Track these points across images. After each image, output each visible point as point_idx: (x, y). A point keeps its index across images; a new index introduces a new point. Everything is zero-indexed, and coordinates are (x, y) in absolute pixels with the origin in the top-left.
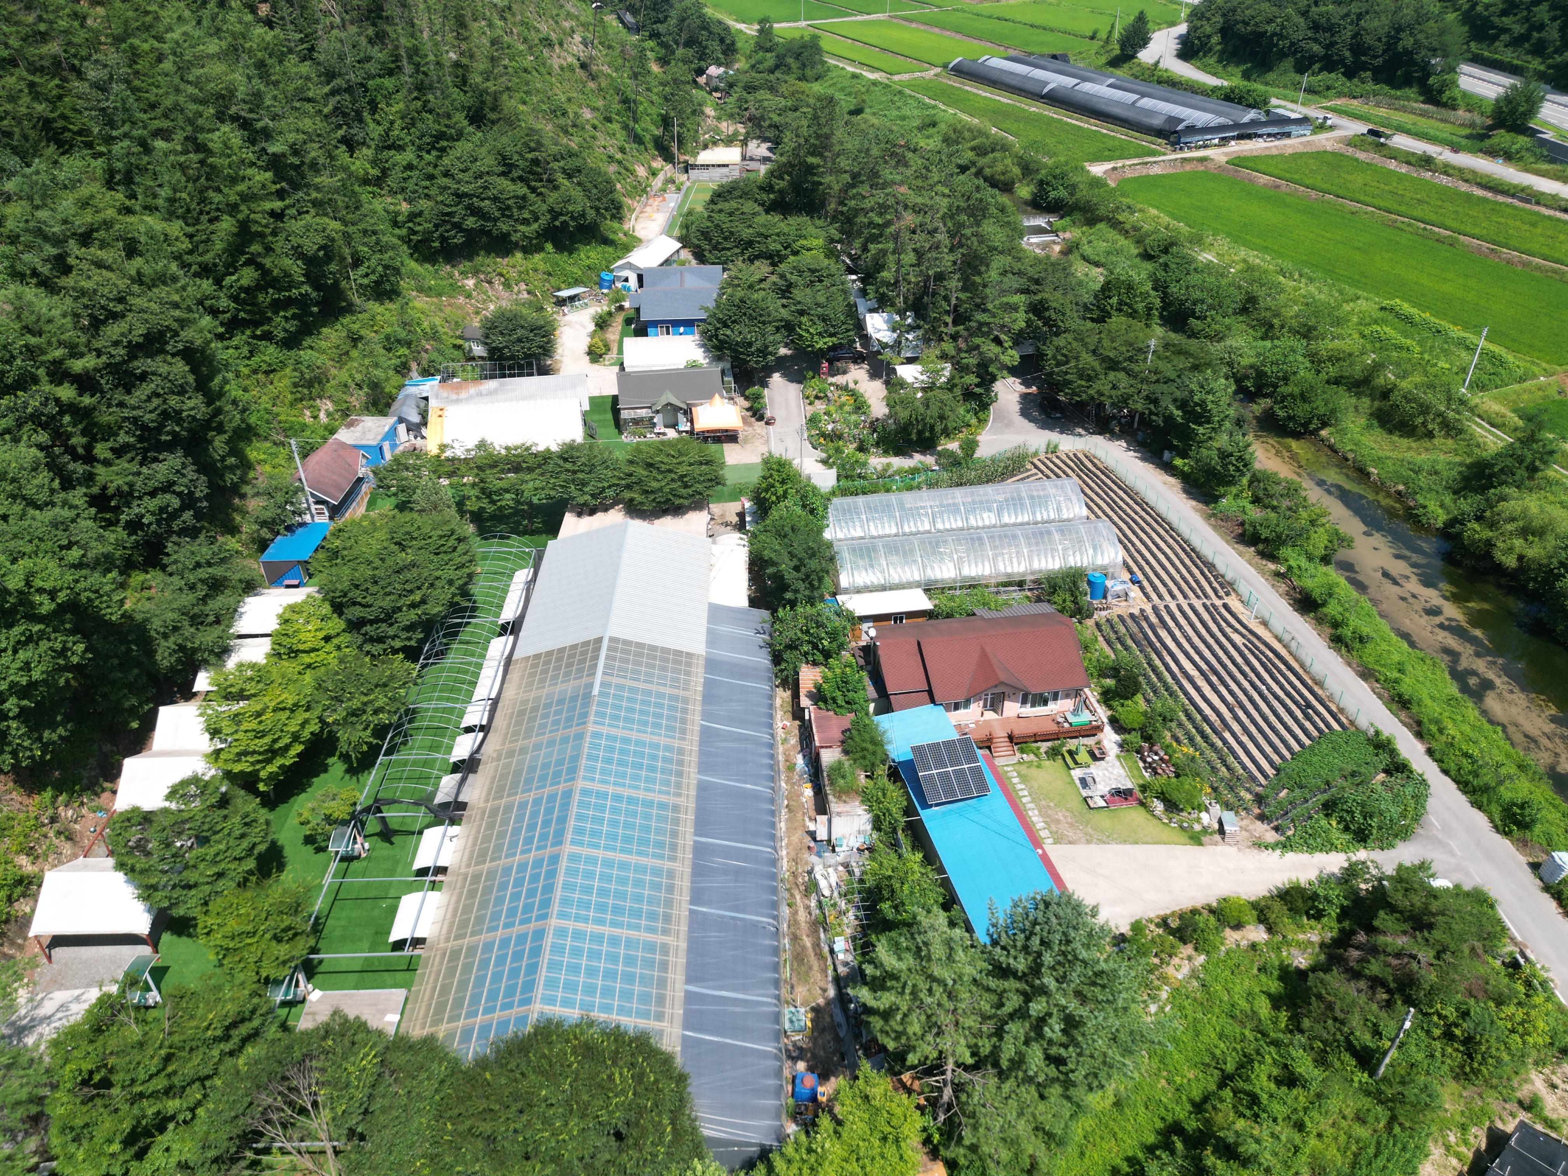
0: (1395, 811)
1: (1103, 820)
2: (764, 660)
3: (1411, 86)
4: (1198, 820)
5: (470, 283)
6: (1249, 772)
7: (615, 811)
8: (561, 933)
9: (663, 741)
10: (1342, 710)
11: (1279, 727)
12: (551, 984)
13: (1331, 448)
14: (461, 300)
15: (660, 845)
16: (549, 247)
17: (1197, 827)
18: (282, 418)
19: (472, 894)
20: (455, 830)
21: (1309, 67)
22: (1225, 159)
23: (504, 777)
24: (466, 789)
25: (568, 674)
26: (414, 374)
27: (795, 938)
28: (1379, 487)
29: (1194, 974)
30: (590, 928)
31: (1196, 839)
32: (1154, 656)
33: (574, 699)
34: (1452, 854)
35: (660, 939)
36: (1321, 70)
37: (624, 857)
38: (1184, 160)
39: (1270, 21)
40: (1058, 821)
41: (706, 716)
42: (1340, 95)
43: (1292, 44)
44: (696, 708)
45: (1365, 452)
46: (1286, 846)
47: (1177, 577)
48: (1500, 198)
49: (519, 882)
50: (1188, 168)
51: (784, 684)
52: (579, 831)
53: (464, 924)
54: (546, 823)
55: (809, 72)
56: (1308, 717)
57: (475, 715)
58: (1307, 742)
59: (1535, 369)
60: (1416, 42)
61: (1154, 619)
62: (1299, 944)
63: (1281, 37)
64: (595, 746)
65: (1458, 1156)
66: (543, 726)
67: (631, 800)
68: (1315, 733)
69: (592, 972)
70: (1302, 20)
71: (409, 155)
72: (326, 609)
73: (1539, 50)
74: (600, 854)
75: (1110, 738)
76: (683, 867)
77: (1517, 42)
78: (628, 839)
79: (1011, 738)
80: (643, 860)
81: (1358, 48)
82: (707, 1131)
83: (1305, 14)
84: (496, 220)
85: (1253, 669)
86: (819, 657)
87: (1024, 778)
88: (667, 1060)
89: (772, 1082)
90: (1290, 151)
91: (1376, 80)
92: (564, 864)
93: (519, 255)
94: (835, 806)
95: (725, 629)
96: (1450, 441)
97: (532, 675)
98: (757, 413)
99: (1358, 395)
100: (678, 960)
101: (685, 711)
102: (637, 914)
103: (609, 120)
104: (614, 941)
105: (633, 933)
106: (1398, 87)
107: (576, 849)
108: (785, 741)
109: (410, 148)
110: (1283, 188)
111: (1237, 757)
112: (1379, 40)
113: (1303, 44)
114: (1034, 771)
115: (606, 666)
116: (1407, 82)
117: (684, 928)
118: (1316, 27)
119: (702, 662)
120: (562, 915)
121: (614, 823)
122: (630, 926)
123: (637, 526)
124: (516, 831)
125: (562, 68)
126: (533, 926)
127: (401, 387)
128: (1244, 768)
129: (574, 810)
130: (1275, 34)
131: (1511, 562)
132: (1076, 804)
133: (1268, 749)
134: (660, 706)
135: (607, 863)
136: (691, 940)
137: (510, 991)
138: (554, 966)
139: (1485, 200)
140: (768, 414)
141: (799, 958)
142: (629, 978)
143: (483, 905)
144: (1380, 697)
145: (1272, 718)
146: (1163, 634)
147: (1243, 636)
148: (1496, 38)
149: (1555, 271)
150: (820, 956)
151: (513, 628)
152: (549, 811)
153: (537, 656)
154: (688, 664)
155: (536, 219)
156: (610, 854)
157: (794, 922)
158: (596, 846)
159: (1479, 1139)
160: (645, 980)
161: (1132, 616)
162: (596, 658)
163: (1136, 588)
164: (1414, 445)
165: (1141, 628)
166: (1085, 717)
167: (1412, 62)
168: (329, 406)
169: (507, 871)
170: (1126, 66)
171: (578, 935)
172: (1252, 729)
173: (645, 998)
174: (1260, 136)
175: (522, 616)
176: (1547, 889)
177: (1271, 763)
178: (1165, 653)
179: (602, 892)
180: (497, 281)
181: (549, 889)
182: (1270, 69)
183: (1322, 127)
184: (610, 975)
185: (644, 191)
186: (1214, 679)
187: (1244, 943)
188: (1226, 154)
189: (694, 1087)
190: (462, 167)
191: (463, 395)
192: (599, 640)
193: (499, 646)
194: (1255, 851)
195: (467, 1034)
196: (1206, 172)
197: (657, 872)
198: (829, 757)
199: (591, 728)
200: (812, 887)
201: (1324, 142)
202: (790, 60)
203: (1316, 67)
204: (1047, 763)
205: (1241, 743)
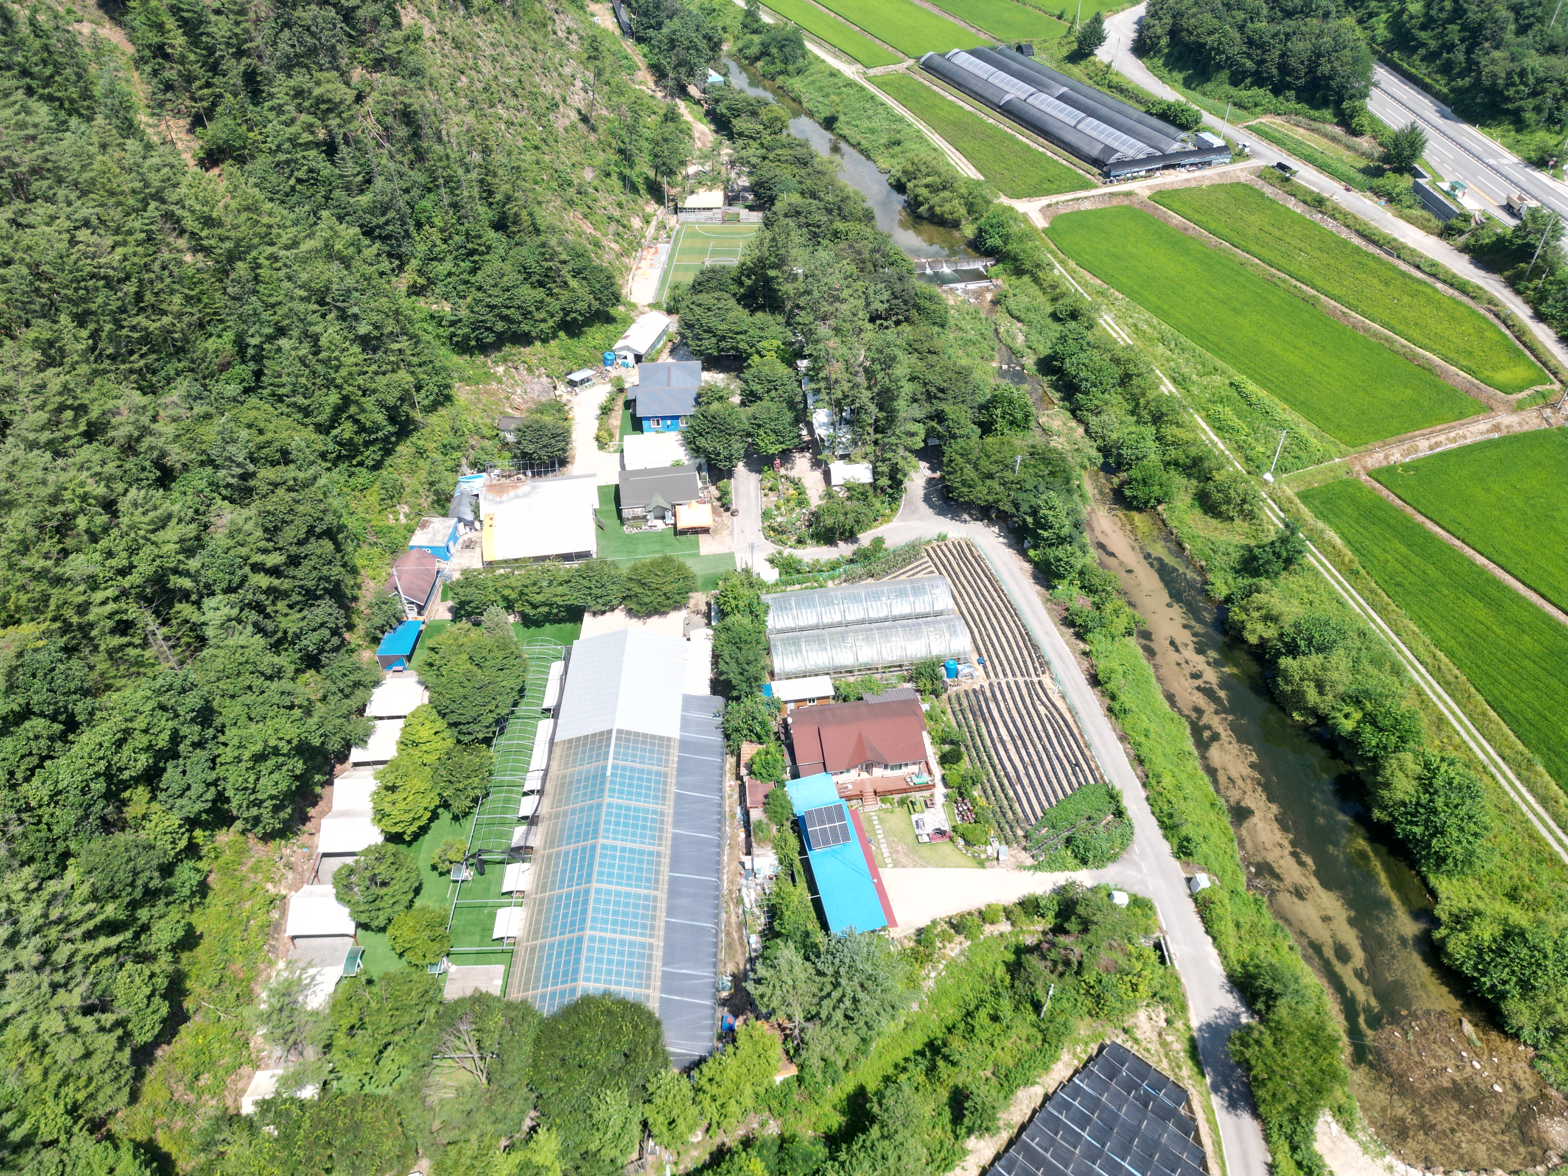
0: (1105, 846)
1: (925, 851)
2: (717, 738)
3: (1327, 107)
4: (985, 851)
5: (501, 369)
6: (1026, 816)
7: (622, 858)
8: (592, 939)
9: (651, 806)
10: (1097, 767)
11: (1054, 780)
12: (588, 970)
13: (1163, 521)
14: (494, 385)
15: (649, 880)
16: (562, 334)
17: (983, 856)
18: (374, 523)
19: (540, 912)
20: (526, 865)
21: (1243, 80)
22: (1148, 193)
23: (554, 832)
24: (531, 837)
25: (590, 757)
26: (465, 469)
27: (728, 934)
28: (1189, 561)
29: (962, 952)
30: (609, 935)
31: (981, 864)
32: (982, 724)
33: (595, 777)
34: (1141, 871)
35: (648, 940)
36: (1252, 84)
37: (627, 889)
38: (1112, 194)
39: (1210, 33)
40: (897, 852)
41: (680, 785)
42: (1267, 112)
43: (1228, 58)
44: (673, 780)
45: (1185, 529)
46: (1036, 868)
47: (1011, 657)
48: (1372, 249)
49: (567, 906)
50: (1115, 202)
51: (732, 753)
52: (601, 874)
53: (536, 931)
54: (581, 868)
55: (791, 68)
56: (1075, 774)
57: (532, 782)
58: (1069, 792)
59: (1333, 450)
60: (1333, 68)
61: (988, 694)
62: (1029, 932)
63: (1219, 52)
64: (609, 814)
65: (1079, 1059)
66: (576, 797)
67: (632, 851)
68: (1076, 785)
69: (610, 962)
70: (1238, 35)
71: (447, 266)
72: (434, 715)
73: (1447, 69)
74: (614, 888)
75: (940, 791)
76: (662, 895)
77: (1430, 57)
78: (629, 878)
79: (875, 793)
80: (639, 891)
81: (1284, 68)
82: (671, 1049)
83: (1241, 28)
84: (520, 323)
85: (1048, 736)
86: (754, 738)
87: (881, 821)
88: (650, 1015)
89: (709, 1022)
90: (1207, 183)
91: (1299, 100)
92: (592, 896)
93: (538, 344)
94: (756, 850)
95: (694, 715)
96: (1246, 525)
97: (568, 756)
98: (724, 504)
99: (1189, 476)
100: (658, 953)
101: (665, 783)
102: (635, 925)
103: (608, 175)
104: (622, 943)
105: (633, 938)
106: (1316, 108)
107: (599, 885)
108: (731, 796)
109: (449, 258)
110: (1190, 232)
111: (1021, 805)
112: (1302, 63)
113: (1238, 58)
114: (888, 816)
115: (615, 753)
116: (1324, 103)
117: (662, 933)
118: (1250, 42)
119: (677, 745)
120: (593, 928)
121: (621, 867)
122: (631, 934)
123: (635, 624)
124: (564, 872)
125: (566, 130)
126: (576, 934)
127: (456, 484)
128: (1024, 811)
129: (597, 859)
130: (1212, 49)
131: (1253, 639)
132: (911, 839)
133: (1042, 797)
134: (649, 780)
135: (618, 894)
136: (667, 939)
137: (565, 974)
138: (589, 959)
139: (1357, 250)
140: (733, 507)
141: (730, 946)
142: (631, 965)
143: (547, 919)
144: (1128, 755)
145: (1051, 774)
146: (993, 706)
147: (1046, 708)
148: (1413, 50)
149: (1387, 339)
150: (742, 944)
151: (553, 713)
152: (583, 859)
153: (570, 741)
154: (668, 747)
155: (552, 316)
156: (619, 888)
157: (728, 923)
158: (611, 883)
159: (1093, 1049)
160: (640, 966)
161: (974, 691)
162: (608, 746)
163: (980, 667)
164: (1220, 526)
165: (978, 701)
166: (925, 778)
167: (1328, 88)
168: (406, 509)
169: (559, 898)
170: (1083, 63)
171: (602, 940)
172: (1036, 782)
173: (639, 976)
174: (1184, 166)
175: (559, 705)
176: (1191, 896)
177: (1042, 808)
178: (990, 722)
179: (615, 913)
180: (521, 367)
181: (584, 911)
182: (1208, 80)
183: (1241, 155)
184: (620, 963)
185: (639, 244)
186: (1019, 743)
187: (996, 933)
188: (1150, 188)
189: (664, 1026)
190: (492, 282)
191: (505, 497)
192: (610, 732)
193: (545, 726)
194: (1017, 872)
195: (543, 997)
196: (1129, 208)
197: (647, 898)
198: (756, 815)
199: (607, 800)
200: (740, 901)
201: (1239, 173)
202: (774, 51)
203: (1248, 81)
204: (898, 810)
205: (1026, 794)
